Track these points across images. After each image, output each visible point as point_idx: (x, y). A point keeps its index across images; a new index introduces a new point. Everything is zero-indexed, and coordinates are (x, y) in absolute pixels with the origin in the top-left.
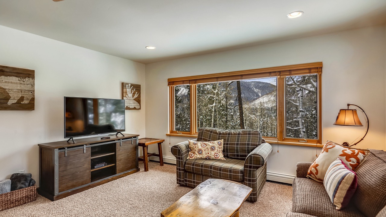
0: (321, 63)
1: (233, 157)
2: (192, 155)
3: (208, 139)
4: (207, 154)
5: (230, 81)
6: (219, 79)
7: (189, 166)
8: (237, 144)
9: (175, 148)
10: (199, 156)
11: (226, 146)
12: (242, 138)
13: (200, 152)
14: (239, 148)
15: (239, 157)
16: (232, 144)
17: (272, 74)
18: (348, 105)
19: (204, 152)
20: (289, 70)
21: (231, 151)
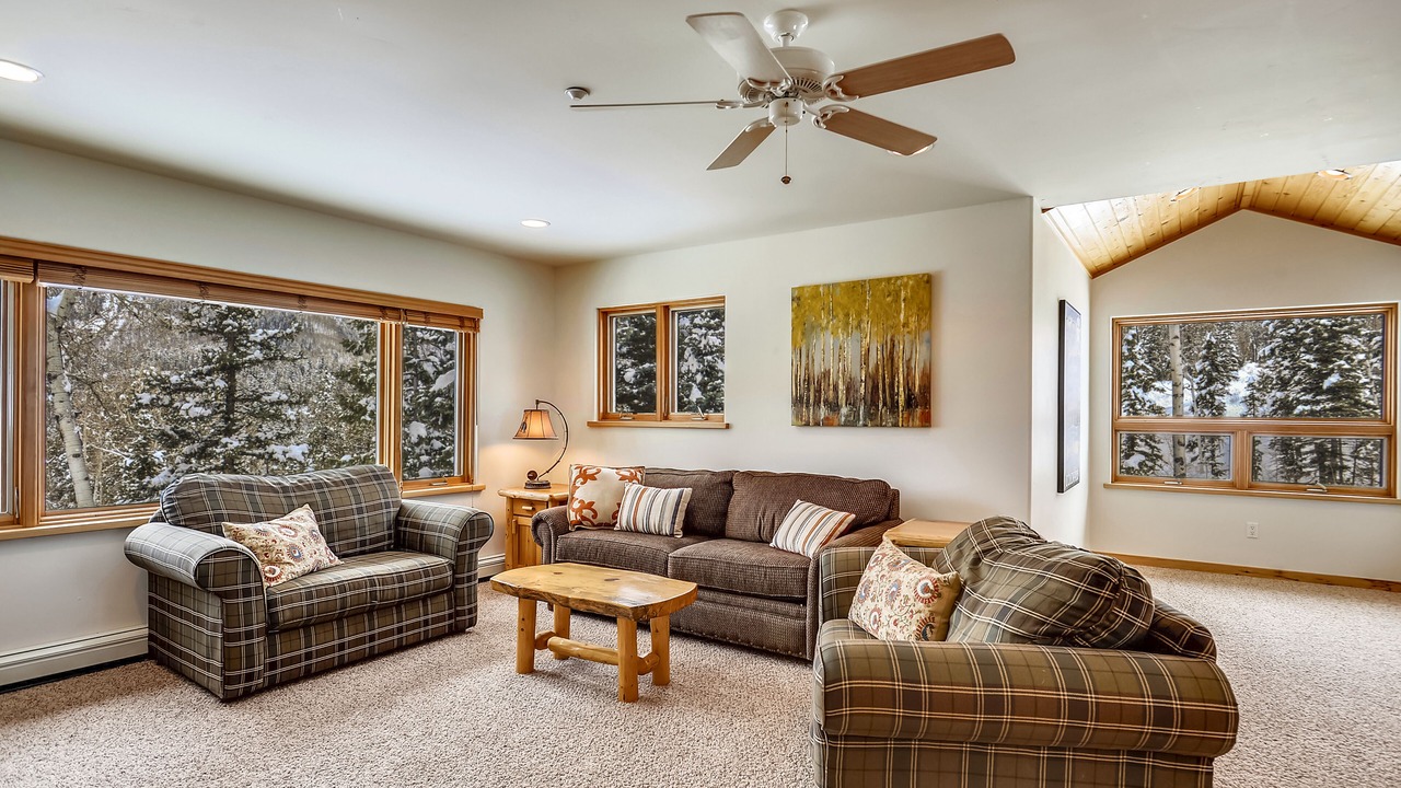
0: (480, 312)
1: (350, 551)
2: (273, 572)
3: (252, 514)
4: (314, 556)
5: (224, 305)
6: (211, 292)
7: (295, 605)
8: (360, 511)
9: (218, 560)
10: (299, 568)
11: (324, 522)
12: (366, 490)
13: (297, 554)
14: (366, 520)
15: (367, 548)
16: (344, 513)
17: (389, 313)
18: (538, 402)
19: (306, 552)
20: (425, 313)
21: (344, 535)
